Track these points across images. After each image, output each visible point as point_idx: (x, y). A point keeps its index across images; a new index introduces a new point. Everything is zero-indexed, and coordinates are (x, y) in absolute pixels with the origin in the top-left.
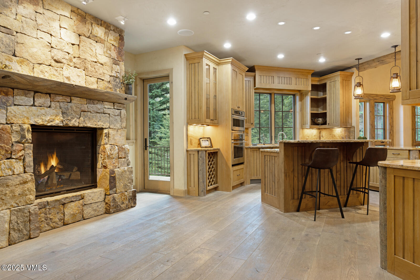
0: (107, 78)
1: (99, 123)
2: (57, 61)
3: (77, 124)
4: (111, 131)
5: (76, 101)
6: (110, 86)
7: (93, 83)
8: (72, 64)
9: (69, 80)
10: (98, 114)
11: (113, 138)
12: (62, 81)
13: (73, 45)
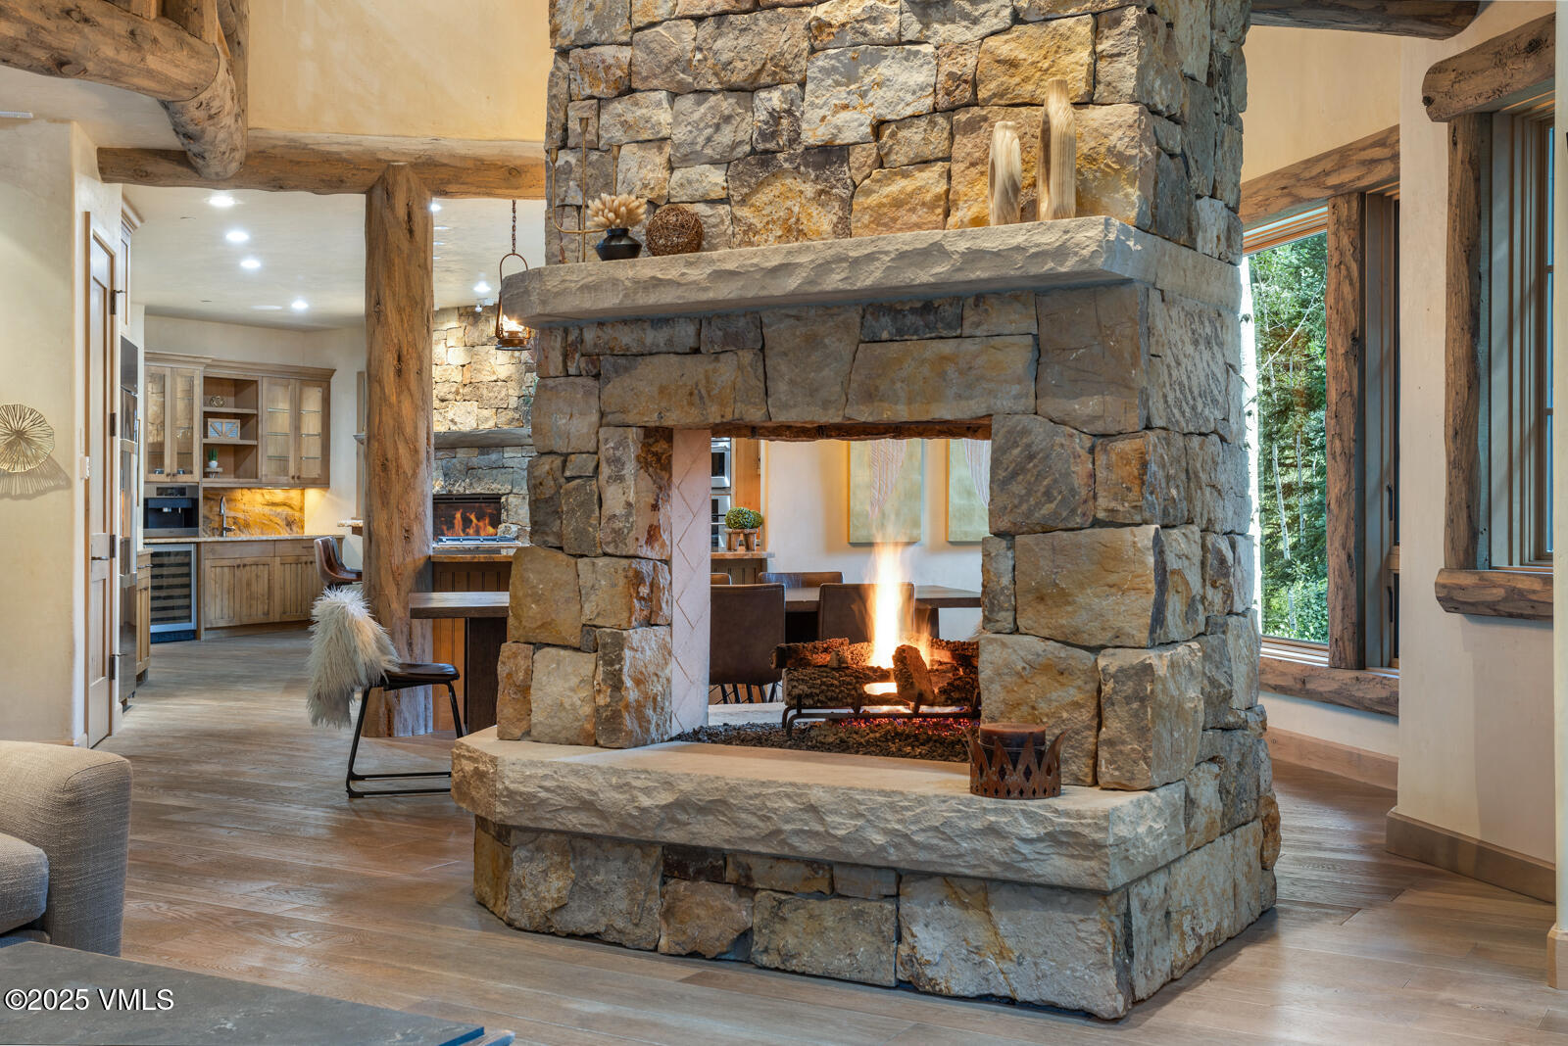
0: (513, 402)
1: (493, 486)
2: (443, 401)
3: (461, 490)
4: (511, 499)
5: (461, 454)
6: (517, 416)
7: (487, 419)
8: (458, 398)
9: (455, 423)
10: (495, 471)
11: (516, 513)
12: (446, 430)
13: (463, 366)
